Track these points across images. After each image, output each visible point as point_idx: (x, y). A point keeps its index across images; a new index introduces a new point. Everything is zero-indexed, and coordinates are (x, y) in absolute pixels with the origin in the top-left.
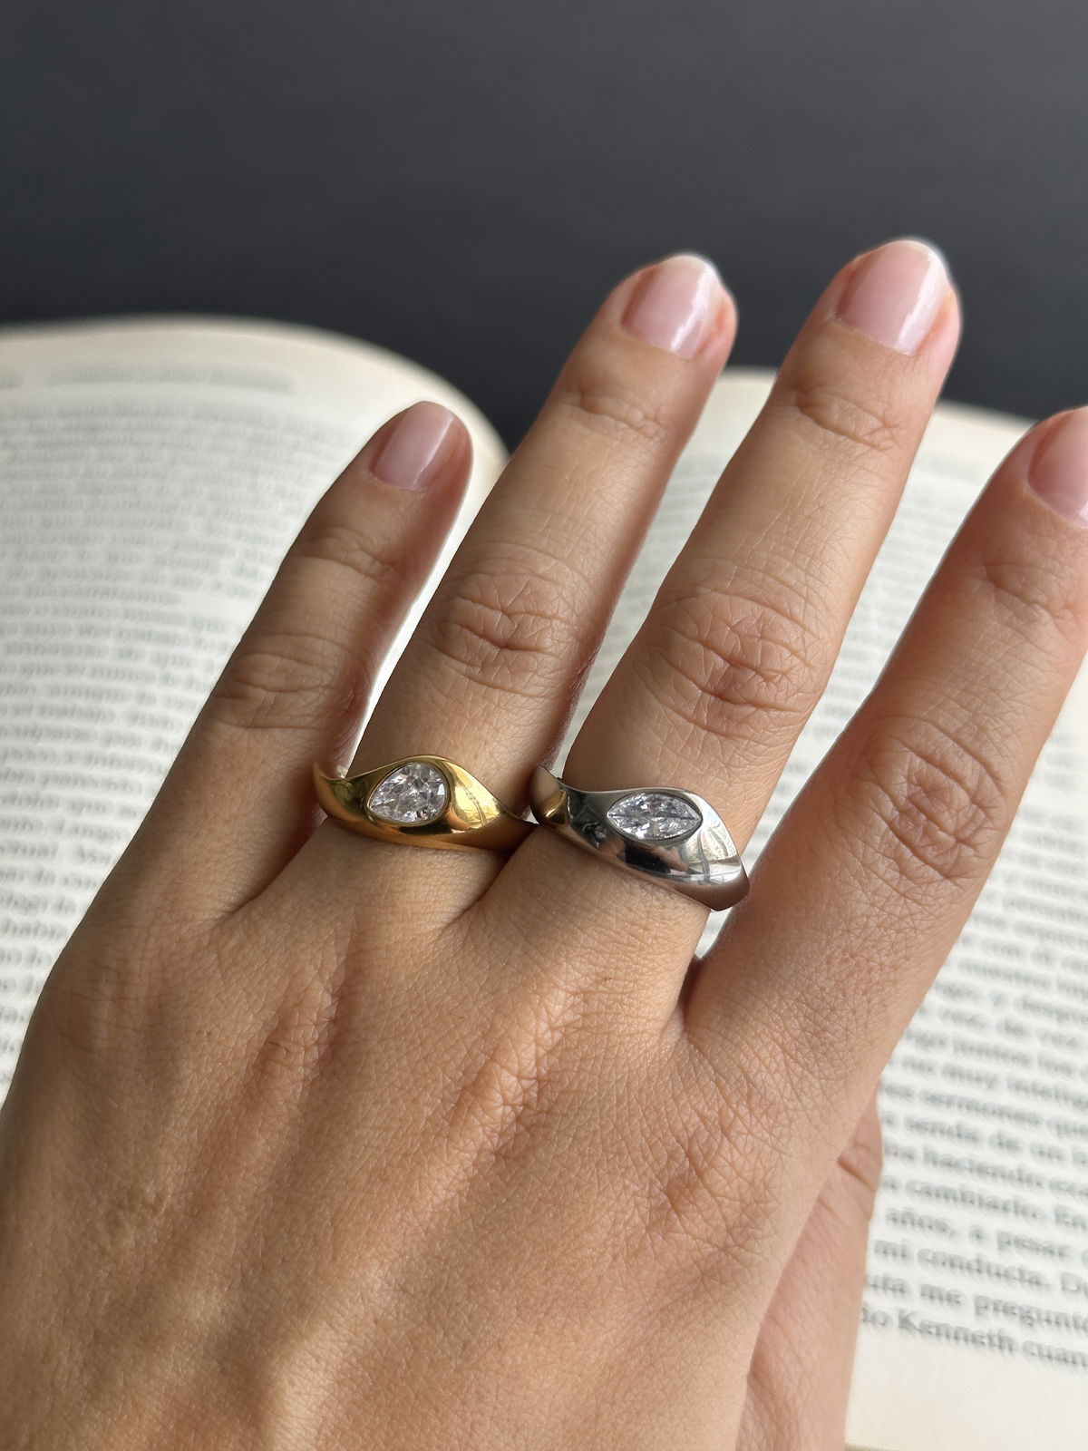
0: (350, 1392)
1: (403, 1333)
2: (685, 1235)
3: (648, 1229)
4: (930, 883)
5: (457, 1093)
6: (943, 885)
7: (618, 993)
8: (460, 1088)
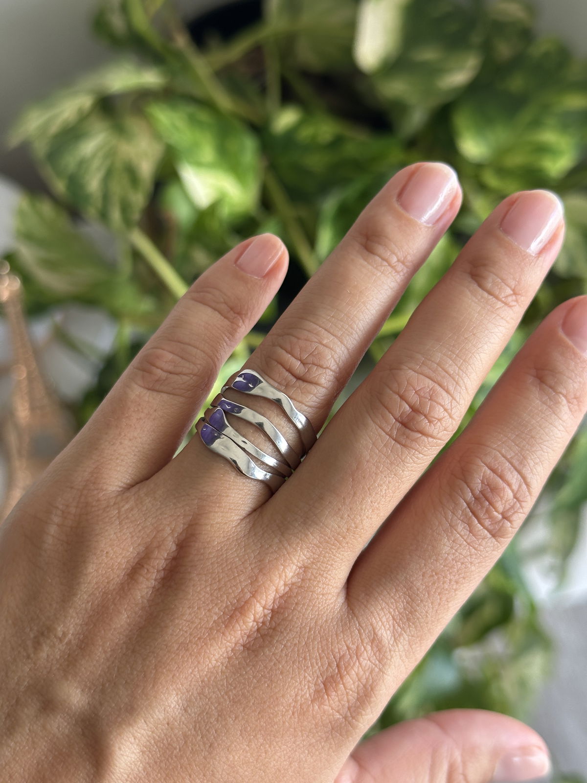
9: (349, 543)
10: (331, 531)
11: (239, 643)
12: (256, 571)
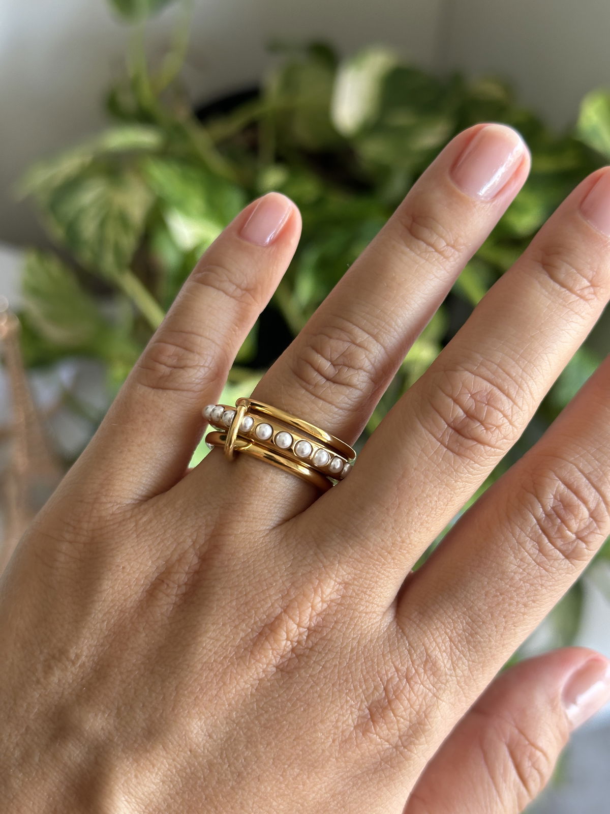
0: (168, 789)
1: (205, 760)
2: (375, 735)
3: (355, 727)
4: (555, 560)
5: (261, 627)
6: (563, 562)
7: (365, 588)
8: (263, 625)
9: (396, 559)
10: (374, 545)
11: (271, 664)
12: (288, 584)
